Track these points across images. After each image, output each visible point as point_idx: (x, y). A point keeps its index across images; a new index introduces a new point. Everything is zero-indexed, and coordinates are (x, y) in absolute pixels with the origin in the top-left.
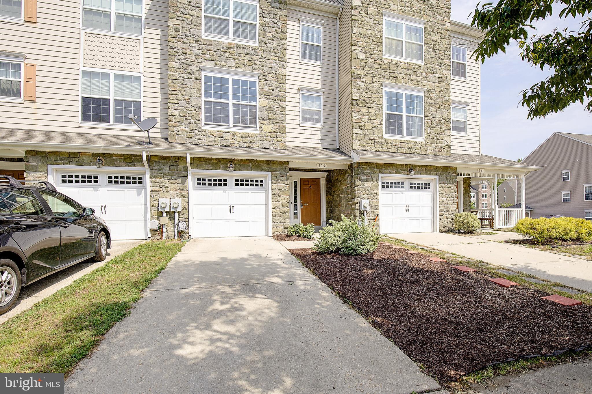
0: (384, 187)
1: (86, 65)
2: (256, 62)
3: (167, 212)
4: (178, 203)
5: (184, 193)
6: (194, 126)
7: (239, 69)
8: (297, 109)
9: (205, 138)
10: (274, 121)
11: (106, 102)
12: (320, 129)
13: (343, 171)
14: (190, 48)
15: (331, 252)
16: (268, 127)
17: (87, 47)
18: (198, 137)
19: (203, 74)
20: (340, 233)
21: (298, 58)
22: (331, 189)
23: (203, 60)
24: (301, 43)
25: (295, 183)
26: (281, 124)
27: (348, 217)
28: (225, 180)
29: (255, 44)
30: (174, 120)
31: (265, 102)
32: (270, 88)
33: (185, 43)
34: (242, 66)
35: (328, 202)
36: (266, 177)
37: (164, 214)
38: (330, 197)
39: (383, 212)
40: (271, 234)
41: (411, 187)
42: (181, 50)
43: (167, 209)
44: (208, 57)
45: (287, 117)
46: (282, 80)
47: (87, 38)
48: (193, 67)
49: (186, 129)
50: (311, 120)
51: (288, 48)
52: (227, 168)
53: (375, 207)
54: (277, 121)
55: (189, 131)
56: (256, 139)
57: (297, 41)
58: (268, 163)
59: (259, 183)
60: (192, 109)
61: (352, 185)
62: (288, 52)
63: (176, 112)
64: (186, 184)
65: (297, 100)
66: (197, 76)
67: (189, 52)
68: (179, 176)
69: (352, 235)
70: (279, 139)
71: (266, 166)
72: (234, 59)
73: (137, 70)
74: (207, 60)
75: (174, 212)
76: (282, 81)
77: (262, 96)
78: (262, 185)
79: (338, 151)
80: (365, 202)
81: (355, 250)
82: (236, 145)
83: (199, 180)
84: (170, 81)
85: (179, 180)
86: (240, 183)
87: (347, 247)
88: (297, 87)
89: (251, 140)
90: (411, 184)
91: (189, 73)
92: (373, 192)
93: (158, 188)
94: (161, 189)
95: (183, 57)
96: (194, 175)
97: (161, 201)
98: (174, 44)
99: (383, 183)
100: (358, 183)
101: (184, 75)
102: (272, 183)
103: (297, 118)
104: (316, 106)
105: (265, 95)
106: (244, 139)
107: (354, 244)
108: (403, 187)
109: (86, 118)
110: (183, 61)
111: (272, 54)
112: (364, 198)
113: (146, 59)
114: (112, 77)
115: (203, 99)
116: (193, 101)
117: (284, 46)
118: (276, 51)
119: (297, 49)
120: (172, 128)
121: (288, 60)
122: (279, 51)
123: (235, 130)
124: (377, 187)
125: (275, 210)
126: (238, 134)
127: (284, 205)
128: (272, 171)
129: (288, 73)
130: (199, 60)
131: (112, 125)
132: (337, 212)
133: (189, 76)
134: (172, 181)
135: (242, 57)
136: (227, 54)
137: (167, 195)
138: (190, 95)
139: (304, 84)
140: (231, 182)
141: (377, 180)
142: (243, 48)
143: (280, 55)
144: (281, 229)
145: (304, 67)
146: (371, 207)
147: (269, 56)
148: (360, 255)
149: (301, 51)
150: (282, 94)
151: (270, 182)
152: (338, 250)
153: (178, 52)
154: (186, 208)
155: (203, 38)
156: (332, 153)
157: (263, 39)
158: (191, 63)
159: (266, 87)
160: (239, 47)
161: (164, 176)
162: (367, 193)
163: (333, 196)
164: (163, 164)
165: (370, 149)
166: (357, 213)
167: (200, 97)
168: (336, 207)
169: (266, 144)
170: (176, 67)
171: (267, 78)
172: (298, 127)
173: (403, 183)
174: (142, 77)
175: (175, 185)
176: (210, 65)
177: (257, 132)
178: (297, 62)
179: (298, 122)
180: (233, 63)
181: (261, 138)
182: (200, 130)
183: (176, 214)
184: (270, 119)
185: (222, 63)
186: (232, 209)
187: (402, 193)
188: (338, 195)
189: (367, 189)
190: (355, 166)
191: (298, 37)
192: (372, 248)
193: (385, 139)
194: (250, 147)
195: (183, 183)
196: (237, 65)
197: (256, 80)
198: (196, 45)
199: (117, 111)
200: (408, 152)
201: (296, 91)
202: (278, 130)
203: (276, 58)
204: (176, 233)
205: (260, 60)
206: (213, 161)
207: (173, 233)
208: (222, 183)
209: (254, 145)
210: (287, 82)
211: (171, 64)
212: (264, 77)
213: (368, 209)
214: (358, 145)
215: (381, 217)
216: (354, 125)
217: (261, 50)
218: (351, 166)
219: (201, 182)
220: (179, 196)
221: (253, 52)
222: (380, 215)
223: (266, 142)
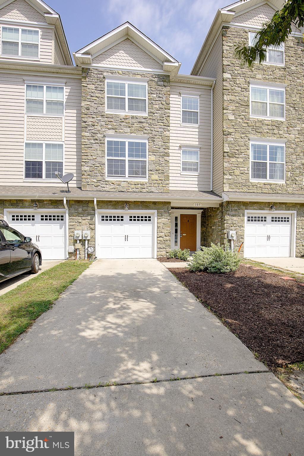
0: (249, 220)
1: (28, 139)
2: (146, 128)
3: (80, 240)
4: (88, 233)
5: (92, 226)
6: (100, 178)
7: (133, 134)
8: (179, 162)
9: (108, 186)
10: (160, 171)
11: (40, 163)
12: (197, 177)
13: (215, 208)
14: (97, 121)
15: (200, 271)
16: (155, 177)
17: (28, 126)
18: (102, 186)
19: (107, 139)
20: (209, 257)
21: (179, 122)
22: (205, 223)
23: (106, 129)
24: (182, 112)
25: (176, 218)
26: (165, 174)
27: (216, 244)
28: (122, 217)
29: (146, 115)
30: (86, 174)
31: (153, 158)
32: (157, 147)
33: (93, 118)
34: (135, 132)
35: (202, 233)
36: (153, 214)
37: (78, 242)
38: (204, 229)
39: (247, 241)
40: (156, 257)
41: (273, 221)
42: (90, 123)
43: (80, 238)
44: (110, 126)
45: (171, 168)
46: (166, 140)
47: (28, 120)
48: (99, 135)
49: (94, 180)
50: (190, 170)
51: (171, 115)
52: (123, 208)
53: (241, 237)
54: (163, 172)
55: (96, 182)
56: (145, 186)
57: (179, 109)
58: (155, 203)
59: (148, 219)
60: (99, 165)
61: (222, 219)
62: (171, 118)
63: (87, 169)
64: (94, 220)
65: (179, 155)
66: (102, 141)
67: (96, 124)
68: (89, 214)
69: (218, 258)
70: (164, 185)
71: (153, 206)
72: (129, 127)
73: (60, 140)
74: (109, 129)
75: (85, 240)
76: (166, 141)
77: (151, 153)
78: (150, 220)
79: (212, 193)
80: (233, 233)
81: (219, 270)
82: (130, 190)
83: (103, 217)
84: (83, 146)
85: (89, 218)
86: (133, 219)
87: (213, 267)
88: (178, 145)
89: (142, 186)
90: (273, 218)
91: (96, 140)
92: (240, 225)
93: (73, 224)
94: (76, 224)
95: (92, 128)
96: (99, 213)
97: (76, 232)
98: (86, 119)
99: (249, 217)
100: (227, 217)
101: (92, 141)
102: (158, 219)
103: (179, 168)
104: (194, 159)
105: (153, 152)
106: (137, 186)
107: (219, 265)
108: (265, 221)
109: (27, 176)
110: (92, 131)
111: (159, 121)
112: (232, 230)
113: (67, 132)
114: (44, 146)
115: (107, 158)
116: (99, 159)
117: (168, 114)
118: (162, 119)
119: (179, 116)
120: (84, 180)
121: (171, 125)
122: (164, 119)
123: (129, 180)
124: (243, 220)
125: (159, 239)
126: (132, 183)
127: (166, 235)
128: (157, 209)
129: (171, 135)
130: (104, 130)
131: (44, 180)
132: (209, 240)
133: (96, 141)
134: (84, 218)
135: (135, 125)
136: (124, 124)
137: (80, 228)
138: (97, 155)
139: (185, 142)
140: (126, 218)
141: (243, 215)
142: (136, 118)
143: (165, 121)
144: (164, 253)
145: (185, 129)
146: (237, 237)
147: (157, 123)
148: (224, 273)
149: (181, 117)
150: (166, 151)
151: (156, 218)
152: (206, 269)
153: (88, 125)
154: (93, 237)
155: (106, 113)
156: (206, 195)
157: (151, 110)
158: (98, 132)
159: (154, 146)
160: (133, 117)
161: (79, 214)
162: (235, 225)
163: (207, 228)
164: (78, 206)
165: (238, 190)
166: (226, 241)
167: (104, 156)
168: (209, 236)
169: (153, 189)
170: (87, 135)
171: (155, 139)
172: (179, 175)
173: (265, 218)
174: (64, 145)
175: (85, 221)
176: (111, 132)
177: (147, 181)
178: (179, 125)
179: (179, 172)
180: (128, 130)
181: (150, 185)
182: (104, 181)
183: (87, 242)
184: (156, 170)
185: (120, 131)
186: (126, 238)
187: (264, 225)
188: (211, 227)
189: (234, 222)
190: (225, 204)
191: (179, 106)
192: (234, 268)
193: (251, 183)
194: (141, 192)
195: (91, 219)
196: (132, 131)
197: (147, 141)
198: (101, 118)
199: (48, 170)
200: (271, 192)
201: (177, 148)
202: (163, 178)
203: (162, 124)
204: (86, 255)
205: (149, 126)
206: (114, 203)
207: (84, 255)
208: (120, 219)
209: (144, 190)
210: (171, 141)
211: (84, 134)
212: (152, 139)
213: (235, 238)
214: (228, 187)
215: (245, 245)
216: (225, 172)
217: (150, 119)
218: (221, 205)
219: (105, 218)
220: (89, 229)
221: (143, 120)
222: (244, 243)
223: (153, 188)
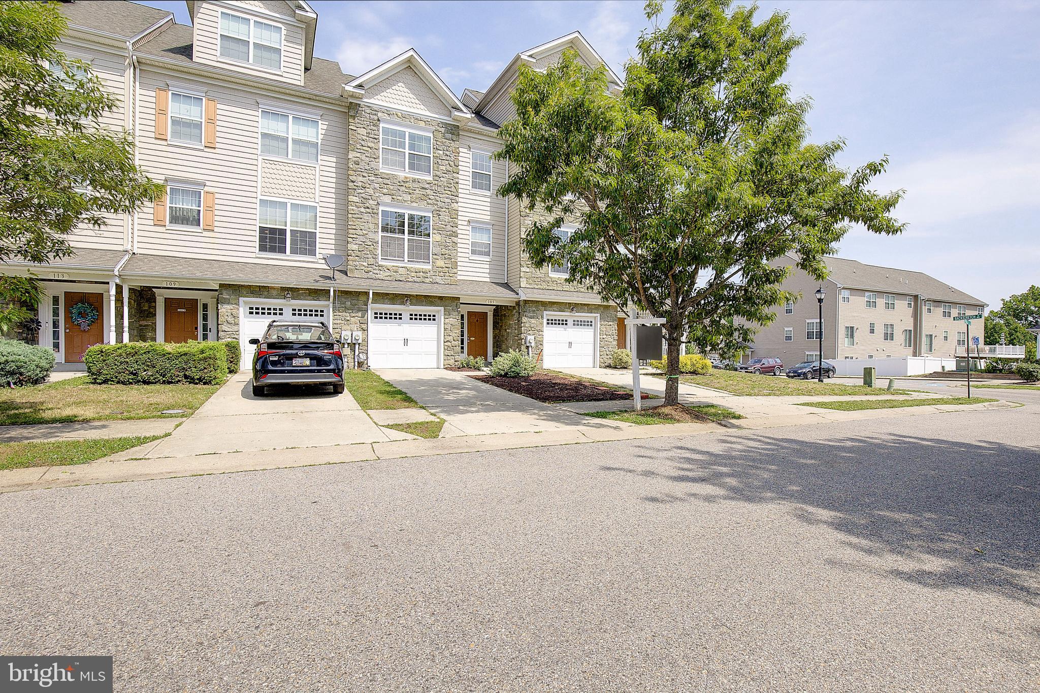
0: (548, 324)
1: (263, 193)
2: (430, 197)
3: (348, 344)
4: (359, 335)
5: (364, 326)
6: (371, 261)
7: (414, 204)
8: (467, 242)
9: (381, 272)
10: (447, 256)
11: (283, 232)
12: (488, 263)
13: (510, 306)
14: (369, 182)
16: (440, 263)
17: (264, 175)
18: (375, 271)
19: (381, 208)
21: (468, 187)
22: (498, 323)
23: (380, 195)
24: (471, 172)
25: (462, 316)
26: (453, 260)
27: (514, 350)
28: (400, 315)
29: (429, 178)
30: (353, 255)
31: (438, 238)
32: (443, 223)
33: (364, 176)
34: (417, 201)
35: (494, 337)
36: (438, 311)
37: (346, 346)
38: (497, 331)
39: (547, 349)
40: (442, 367)
41: (574, 325)
42: (360, 184)
43: (349, 341)
44: (385, 191)
45: (459, 254)
46: (454, 214)
47: (265, 165)
48: (371, 202)
49: (364, 264)
50: (481, 253)
51: (460, 182)
52: (403, 303)
53: (540, 343)
54: (449, 257)
55: (367, 265)
56: (429, 275)
57: (467, 169)
58: (441, 298)
59: (432, 318)
60: (370, 243)
61: (519, 321)
62: (460, 186)
63: (355, 247)
64: (366, 318)
65: (467, 232)
66: (375, 211)
67: (368, 186)
68: (359, 310)
69: (516, 363)
70: (451, 275)
71: (439, 301)
72: (410, 194)
73: (313, 200)
74: (384, 194)
75: (355, 344)
76: (454, 216)
77: (436, 232)
78: (434, 320)
79: (506, 286)
80: (530, 338)
82: (410, 280)
83: (376, 313)
84: (350, 216)
85: (360, 314)
86: (414, 317)
88: (467, 219)
89: (424, 275)
90: (574, 321)
91: (368, 208)
92: (538, 328)
93: (339, 322)
94: (343, 322)
95: (363, 191)
96: (372, 309)
97: (344, 333)
98: (354, 177)
99: (548, 320)
100: (524, 319)
101: (362, 210)
102: (445, 318)
103: (467, 251)
104: (484, 239)
105: (439, 230)
106: (418, 274)
108: (566, 324)
109: (262, 248)
110: (363, 195)
111: (445, 188)
112: (529, 334)
113: (322, 189)
114: (289, 205)
115: (380, 234)
116: (371, 235)
117: (457, 180)
118: (449, 185)
119: (468, 178)
120: (351, 262)
121: (460, 195)
122: (452, 185)
123: (409, 265)
124: (542, 324)
125: (446, 344)
126: (412, 270)
127: (455, 339)
128: (445, 306)
129: (460, 209)
130: (377, 195)
131: (288, 256)
132: (504, 347)
133: (368, 210)
134: (353, 315)
135: (417, 191)
136: (404, 188)
137: (348, 328)
138: (368, 230)
139: (474, 215)
140: (406, 316)
141: (542, 317)
142: (418, 182)
143: (453, 189)
144: (452, 362)
145: (474, 197)
146: (536, 343)
147: (443, 191)
149: (471, 180)
150: (454, 229)
151: (443, 317)
153: (357, 186)
154: (366, 340)
155: (381, 171)
156: (499, 288)
157: (437, 172)
158: (370, 197)
159: (440, 222)
160: (414, 181)
161: (346, 309)
162: (533, 329)
163: (500, 331)
164: (345, 298)
165: (536, 287)
166: (523, 348)
167: (378, 232)
168: (503, 341)
169: (438, 279)
170: (356, 201)
171: (440, 213)
172: (467, 260)
173: (566, 321)
174: (318, 208)
175: (356, 318)
176: (387, 199)
177: (430, 267)
178: (468, 192)
179: (467, 255)
180: (407, 197)
181: (434, 274)
182: (377, 265)
183: (357, 346)
184: (442, 254)
185: (398, 198)
186: (406, 342)
187: (565, 329)
188: (506, 330)
189: (532, 325)
190: (521, 303)
191: (468, 165)
193: (550, 278)
194: (423, 282)
195: (363, 317)
196: (413, 200)
197: (431, 215)
198: (374, 178)
199: (293, 242)
200: (573, 290)
201: (466, 223)
202: (450, 266)
203: (449, 193)
204: (356, 363)
205: (434, 194)
206: (391, 296)
207: (353, 364)
208: (398, 317)
209: (427, 280)
210: (459, 218)
211: (351, 198)
212: (438, 212)
213: (533, 345)
214: (525, 282)
215: (545, 352)
216: (522, 263)
217: (435, 184)
218: (518, 303)
219: (378, 316)
220: (359, 329)
221: (427, 186)
222: (544, 350)
223: (438, 277)
